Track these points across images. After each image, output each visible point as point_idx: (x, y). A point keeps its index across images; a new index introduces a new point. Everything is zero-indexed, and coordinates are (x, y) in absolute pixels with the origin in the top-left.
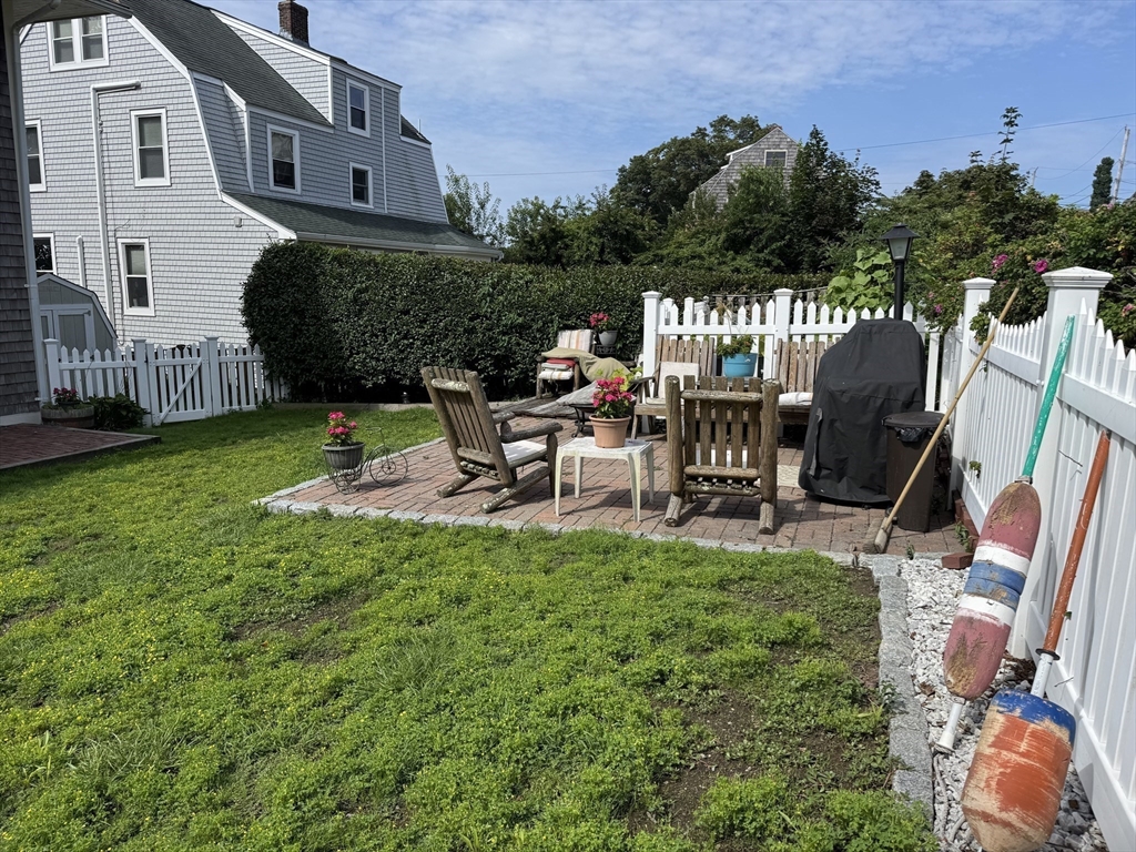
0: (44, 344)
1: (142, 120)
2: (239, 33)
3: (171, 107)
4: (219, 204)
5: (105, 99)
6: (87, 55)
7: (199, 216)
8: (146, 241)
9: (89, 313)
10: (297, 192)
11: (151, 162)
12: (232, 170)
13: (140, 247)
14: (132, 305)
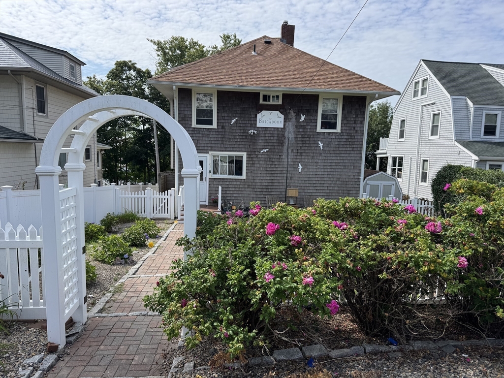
0: (363, 195)
1: (434, 115)
2: (489, 71)
3: (443, 110)
4: (453, 145)
5: (425, 108)
6: (422, 94)
7: (446, 150)
8: (429, 159)
9: (394, 185)
10: (497, 137)
11: (434, 130)
12: (462, 132)
13: (427, 161)
14: (422, 181)
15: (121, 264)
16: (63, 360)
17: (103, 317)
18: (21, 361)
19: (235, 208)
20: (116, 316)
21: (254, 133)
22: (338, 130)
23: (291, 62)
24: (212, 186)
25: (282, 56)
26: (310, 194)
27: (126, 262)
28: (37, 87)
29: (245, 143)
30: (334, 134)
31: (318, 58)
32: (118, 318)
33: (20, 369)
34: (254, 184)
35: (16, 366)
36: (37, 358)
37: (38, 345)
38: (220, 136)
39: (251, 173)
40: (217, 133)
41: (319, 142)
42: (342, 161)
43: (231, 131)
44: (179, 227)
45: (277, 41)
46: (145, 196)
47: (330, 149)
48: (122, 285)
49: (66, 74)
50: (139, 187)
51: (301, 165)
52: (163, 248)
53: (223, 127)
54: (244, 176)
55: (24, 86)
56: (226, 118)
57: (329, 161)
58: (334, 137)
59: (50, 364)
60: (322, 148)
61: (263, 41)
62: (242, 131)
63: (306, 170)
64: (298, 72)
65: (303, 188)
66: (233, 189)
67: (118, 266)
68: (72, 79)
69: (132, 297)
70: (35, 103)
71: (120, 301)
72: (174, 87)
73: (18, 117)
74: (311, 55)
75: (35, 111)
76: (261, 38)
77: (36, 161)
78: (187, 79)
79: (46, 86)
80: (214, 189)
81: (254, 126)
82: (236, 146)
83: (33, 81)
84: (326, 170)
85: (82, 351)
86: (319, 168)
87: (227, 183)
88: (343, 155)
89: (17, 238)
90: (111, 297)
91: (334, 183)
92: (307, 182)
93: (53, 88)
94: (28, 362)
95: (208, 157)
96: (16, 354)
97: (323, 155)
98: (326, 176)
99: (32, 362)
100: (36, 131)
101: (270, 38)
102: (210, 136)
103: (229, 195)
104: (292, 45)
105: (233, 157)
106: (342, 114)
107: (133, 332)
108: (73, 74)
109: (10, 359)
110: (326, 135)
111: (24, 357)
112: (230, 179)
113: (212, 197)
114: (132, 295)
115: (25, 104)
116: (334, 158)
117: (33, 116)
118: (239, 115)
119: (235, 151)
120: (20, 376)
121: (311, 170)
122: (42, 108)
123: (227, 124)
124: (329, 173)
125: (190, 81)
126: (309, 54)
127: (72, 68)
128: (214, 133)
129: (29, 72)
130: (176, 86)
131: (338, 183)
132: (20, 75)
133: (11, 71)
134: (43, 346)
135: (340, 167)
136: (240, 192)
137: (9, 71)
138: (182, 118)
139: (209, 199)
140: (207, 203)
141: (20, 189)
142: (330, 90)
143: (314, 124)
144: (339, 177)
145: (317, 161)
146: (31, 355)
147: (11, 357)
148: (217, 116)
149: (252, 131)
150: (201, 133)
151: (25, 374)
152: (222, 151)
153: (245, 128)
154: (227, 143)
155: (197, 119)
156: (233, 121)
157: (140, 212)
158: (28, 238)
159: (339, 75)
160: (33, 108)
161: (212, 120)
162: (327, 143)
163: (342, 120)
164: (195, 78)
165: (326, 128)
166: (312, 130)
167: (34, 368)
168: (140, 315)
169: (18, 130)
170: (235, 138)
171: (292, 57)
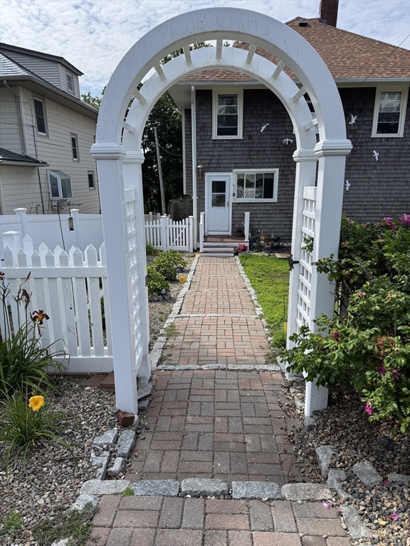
15: (159, 300)
16: (144, 438)
17: (170, 370)
18: (90, 440)
19: (263, 238)
20: (187, 370)
21: (289, 142)
22: (400, 133)
23: (337, 47)
24: (236, 212)
25: (324, 40)
26: (359, 219)
27: (164, 299)
28: (35, 101)
29: (278, 157)
30: (394, 140)
31: (372, 39)
32: (191, 372)
33: (93, 455)
34: (287, 208)
35: (86, 450)
36: (109, 436)
37: (105, 414)
38: (246, 149)
39: (284, 194)
40: (243, 145)
41: (374, 152)
42: (403, 176)
43: (260, 141)
44: (203, 260)
45: (315, 23)
46: (160, 226)
47: (388, 159)
48: (172, 326)
49: (63, 86)
50: (149, 217)
51: (349, 182)
52: (197, 284)
53: (250, 137)
54: (275, 199)
55: (22, 100)
56: (254, 125)
57: (385, 176)
58: (394, 143)
59: (129, 445)
60: (377, 159)
61: (297, 23)
62: (274, 141)
63: (355, 188)
64: (349, 59)
65: (350, 211)
66: (262, 216)
67: (157, 304)
68: (70, 92)
69: (192, 342)
70: (35, 120)
71: (178, 348)
72: (193, 88)
73: (17, 136)
74: (362, 37)
75: (36, 130)
76: (293, 21)
77: (41, 188)
78: (207, 77)
79: (44, 100)
80: (238, 216)
81: (289, 133)
82: (266, 161)
83: (30, 93)
84: (382, 188)
85: (165, 423)
86: (372, 185)
87: (254, 208)
88: (404, 167)
89: (71, 265)
90: (166, 342)
91: (391, 203)
92: (356, 203)
93: (52, 103)
94: (100, 442)
95: (231, 177)
96: (80, 429)
97: (378, 167)
98: (381, 196)
99: (105, 444)
100: (39, 153)
101: (305, 19)
102: (235, 149)
103: (256, 223)
104: (335, 25)
105: (262, 175)
106: (407, 112)
107: (222, 396)
108: (70, 86)
109: (74, 436)
110: (384, 142)
111: (92, 434)
112: (258, 203)
113: (236, 226)
114: (191, 340)
115: (24, 122)
116: (393, 171)
117: (34, 136)
118: (271, 120)
119: (265, 167)
120: (95, 467)
121: (361, 188)
122: (41, 127)
123: (255, 133)
124: (386, 192)
125: (212, 79)
126: (359, 36)
127: (69, 79)
128: (239, 145)
129: (26, 80)
130: (195, 86)
131: (396, 204)
132: (16, 86)
133: (7, 81)
134: (113, 416)
135: (400, 184)
136: (269, 219)
137: (5, 82)
138: (201, 127)
139: (232, 229)
140: (230, 233)
141: (32, 213)
142: (396, 79)
143: (368, 127)
144: (398, 196)
145: (370, 175)
146: (100, 431)
147: (75, 433)
148: (244, 123)
149: (287, 140)
150: (223, 146)
151: (102, 464)
152: (249, 168)
153: (278, 137)
154: (255, 157)
155: (218, 129)
156: (263, 128)
157: (155, 243)
158: (85, 265)
159: (404, 59)
160: (33, 126)
161: (237, 128)
162: (384, 152)
163: (406, 121)
164: (217, 75)
165: (382, 132)
166: (365, 136)
167: (111, 452)
168: (218, 369)
169: (19, 152)
170: (265, 151)
171: (337, 41)
